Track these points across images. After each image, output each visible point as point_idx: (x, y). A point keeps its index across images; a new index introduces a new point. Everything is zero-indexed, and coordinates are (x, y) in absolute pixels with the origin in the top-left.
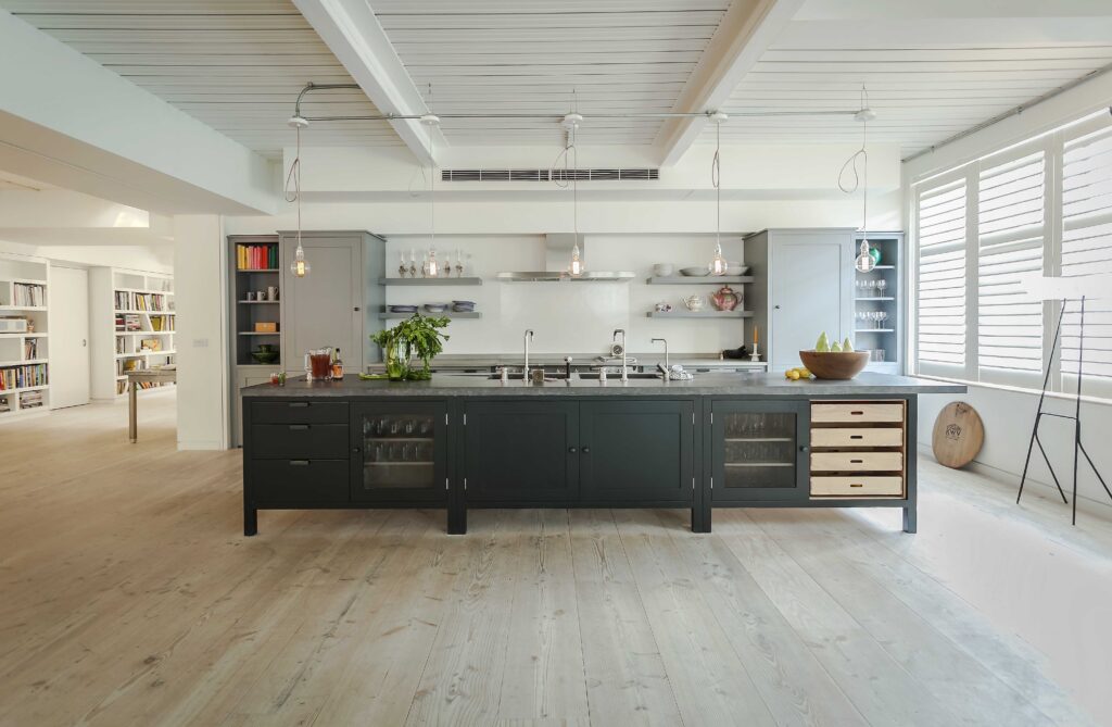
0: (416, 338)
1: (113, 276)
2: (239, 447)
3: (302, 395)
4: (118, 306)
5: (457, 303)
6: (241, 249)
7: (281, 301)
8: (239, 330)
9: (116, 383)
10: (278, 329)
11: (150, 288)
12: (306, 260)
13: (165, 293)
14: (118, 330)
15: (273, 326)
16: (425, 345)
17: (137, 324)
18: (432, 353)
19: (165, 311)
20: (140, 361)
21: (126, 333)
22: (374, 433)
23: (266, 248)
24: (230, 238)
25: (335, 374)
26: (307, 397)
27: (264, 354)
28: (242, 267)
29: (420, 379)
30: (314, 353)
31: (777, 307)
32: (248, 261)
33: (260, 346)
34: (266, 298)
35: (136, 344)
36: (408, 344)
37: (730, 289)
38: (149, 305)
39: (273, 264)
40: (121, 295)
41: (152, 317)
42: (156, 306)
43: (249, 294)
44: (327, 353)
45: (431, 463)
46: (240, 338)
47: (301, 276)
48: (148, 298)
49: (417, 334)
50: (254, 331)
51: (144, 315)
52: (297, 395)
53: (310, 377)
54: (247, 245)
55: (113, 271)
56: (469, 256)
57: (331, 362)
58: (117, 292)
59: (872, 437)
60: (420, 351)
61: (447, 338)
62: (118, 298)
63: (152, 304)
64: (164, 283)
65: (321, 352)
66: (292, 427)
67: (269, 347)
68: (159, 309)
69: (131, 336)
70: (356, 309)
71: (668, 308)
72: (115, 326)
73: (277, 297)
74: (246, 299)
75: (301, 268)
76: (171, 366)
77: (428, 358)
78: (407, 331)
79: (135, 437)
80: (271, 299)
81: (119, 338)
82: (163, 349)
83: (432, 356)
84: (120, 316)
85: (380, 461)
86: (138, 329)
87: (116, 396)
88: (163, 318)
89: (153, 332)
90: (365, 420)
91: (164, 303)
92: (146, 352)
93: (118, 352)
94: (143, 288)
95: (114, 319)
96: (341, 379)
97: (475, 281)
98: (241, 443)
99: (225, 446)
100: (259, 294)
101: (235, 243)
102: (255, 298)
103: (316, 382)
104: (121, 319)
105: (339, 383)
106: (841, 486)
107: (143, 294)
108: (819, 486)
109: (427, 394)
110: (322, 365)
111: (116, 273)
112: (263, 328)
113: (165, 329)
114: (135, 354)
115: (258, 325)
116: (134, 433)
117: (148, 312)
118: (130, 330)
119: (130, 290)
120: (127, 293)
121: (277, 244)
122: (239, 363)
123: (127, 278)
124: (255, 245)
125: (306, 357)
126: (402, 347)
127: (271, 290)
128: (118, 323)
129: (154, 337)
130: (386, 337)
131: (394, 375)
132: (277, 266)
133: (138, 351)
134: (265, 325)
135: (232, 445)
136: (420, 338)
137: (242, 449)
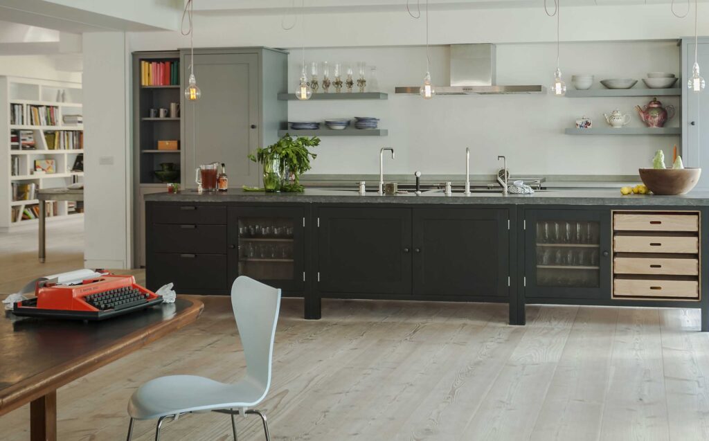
0: (287, 155)
1: (9, 85)
2: (142, 267)
3: (190, 201)
4: (13, 121)
5: (359, 120)
6: (145, 65)
7: (182, 119)
8: (142, 147)
9: (10, 210)
10: (179, 148)
11: (45, 99)
12: (198, 86)
13: (60, 104)
14: (14, 148)
15: (175, 144)
16: (295, 161)
17: (30, 141)
18: (302, 169)
19: (60, 126)
20: (33, 185)
21: (20, 152)
22: (248, 235)
23: (168, 64)
24: (134, 54)
25: (221, 186)
26: (194, 202)
27: (166, 172)
28: (145, 83)
29: (291, 191)
30: (203, 168)
31: (693, 123)
32: (151, 77)
33: (162, 165)
34: (168, 115)
35: (30, 166)
36: (282, 160)
37: (659, 103)
38: (43, 119)
39: (175, 81)
40: (16, 107)
41: (46, 133)
42: (50, 121)
43: (152, 111)
44: (215, 168)
45: (292, 260)
46: (143, 156)
47: (194, 100)
48: (42, 110)
49: (289, 152)
50: (157, 149)
51: (38, 131)
52: (187, 200)
53: (201, 189)
54: (150, 61)
55: (9, 80)
56: (373, 69)
57: (218, 176)
58: (13, 105)
59: (669, 245)
60: (291, 166)
61: (314, 156)
62: (13, 111)
63: (47, 118)
64: (59, 91)
65: (210, 167)
66: (183, 226)
67: (171, 166)
68: (53, 124)
69: (25, 156)
70: (253, 127)
71: (588, 124)
72: (10, 143)
73: (178, 115)
74: (149, 116)
75: (193, 94)
76: (78, 185)
77: (298, 173)
78: (280, 149)
79: (44, 256)
80: (173, 116)
81: (13, 157)
82: (57, 171)
83: (301, 172)
84: (15, 132)
85: (253, 257)
86: (32, 147)
87: (10, 224)
88: (57, 134)
89: (47, 151)
90: (240, 222)
91: (59, 116)
92: (39, 175)
93: (13, 174)
94: (38, 99)
95: (9, 136)
96: (226, 190)
97: (375, 96)
98: (144, 263)
99: (129, 266)
100: (162, 111)
101: (139, 59)
102: (158, 115)
103: (206, 192)
104: (16, 135)
105: (224, 193)
106: (642, 288)
107: (37, 106)
108: (621, 288)
109: (288, 201)
110: (210, 178)
111: (12, 83)
112: (165, 146)
113: (59, 147)
114: (29, 177)
115: (161, 143)
116: (43, 253)
117: (42, 127)
118: (24, 148)
119: (25, 102)
120: (22, 105)
121: (178, 60)
122: (143, 181)
123: (22, 88)
124: (158, 61)
125: (197, 170)
126: (276, 163)
127: (173, 106)
128: (13, 140)
129: (47, 157)
130: (263, 153)
131: (269, 187)
132: (178, 83)
133: (32, 173)
134: (167, 143)
135: (135, 265)
136: (291, 155)
137: (144, 270)
